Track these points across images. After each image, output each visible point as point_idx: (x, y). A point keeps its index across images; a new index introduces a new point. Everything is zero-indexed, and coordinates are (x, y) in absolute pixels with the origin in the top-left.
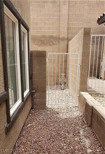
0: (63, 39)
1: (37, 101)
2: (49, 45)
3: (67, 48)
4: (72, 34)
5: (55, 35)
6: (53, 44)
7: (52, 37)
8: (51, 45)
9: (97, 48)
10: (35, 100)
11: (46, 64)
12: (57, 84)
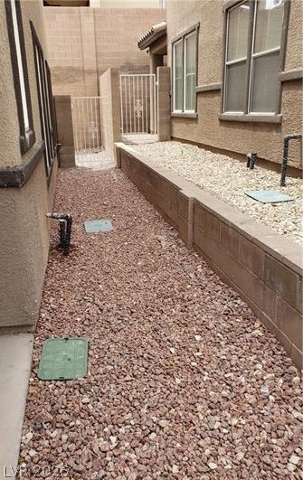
0: (90, 72)
1: (64, 157)
2: (70, 82)
3: (98, 85)
4: (104, 63)
5: (76, 65)
6: (76, 81)
7: (72, 69)
8: (72, 82)
9: (144, 85)
10: (61, 156)
11: (71, 111)
12: (87, 147)
